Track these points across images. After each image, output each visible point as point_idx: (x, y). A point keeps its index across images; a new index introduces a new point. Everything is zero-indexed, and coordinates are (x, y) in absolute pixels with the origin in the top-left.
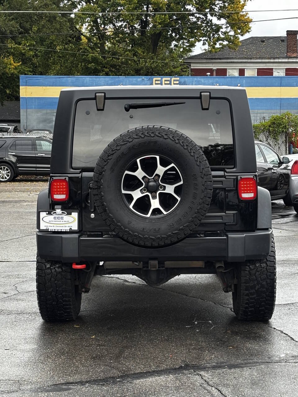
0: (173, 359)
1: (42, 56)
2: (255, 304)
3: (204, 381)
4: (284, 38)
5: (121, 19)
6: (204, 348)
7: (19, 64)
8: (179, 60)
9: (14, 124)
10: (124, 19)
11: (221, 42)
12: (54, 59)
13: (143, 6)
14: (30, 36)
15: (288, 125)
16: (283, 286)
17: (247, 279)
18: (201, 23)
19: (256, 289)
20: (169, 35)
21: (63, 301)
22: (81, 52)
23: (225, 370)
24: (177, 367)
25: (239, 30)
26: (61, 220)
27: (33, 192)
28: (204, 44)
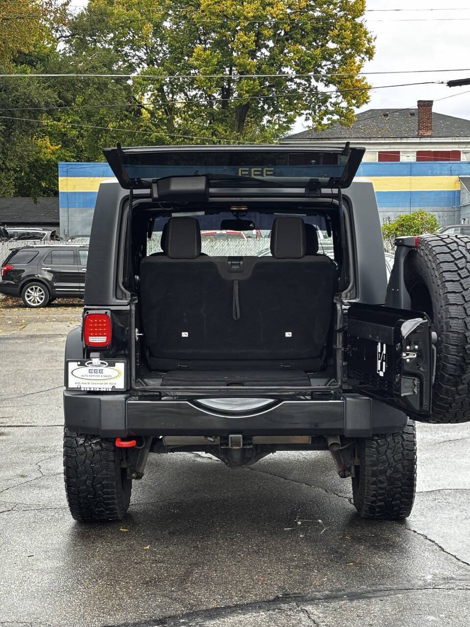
0: (266, 584)
1: (89, 136)
2: (386, 496)
3: (312, 622)
4: (413, 111)
5: (195, 86)
6: (312, 566)
7: (57, 148)
8: (274, 141)
9: (52, 228)
10: (199, 86)
11: (330, 116)
12: (105, 141)
13: (225, 68)
14: (72, 109)
15: (422, 228)
16: (424, 463)
17: (374, 460)
18: (302, 91)
19: (388, 474)
20: (260, 107)
21: (103, 493)
22: (142, 131)
23: (343, 602)
24: (272, 598)
25: (354, 100)
26: (99, 374)
27: (75, 321)
28: (307, 119)
